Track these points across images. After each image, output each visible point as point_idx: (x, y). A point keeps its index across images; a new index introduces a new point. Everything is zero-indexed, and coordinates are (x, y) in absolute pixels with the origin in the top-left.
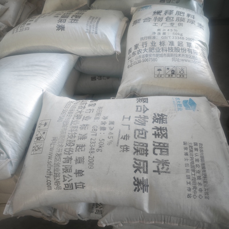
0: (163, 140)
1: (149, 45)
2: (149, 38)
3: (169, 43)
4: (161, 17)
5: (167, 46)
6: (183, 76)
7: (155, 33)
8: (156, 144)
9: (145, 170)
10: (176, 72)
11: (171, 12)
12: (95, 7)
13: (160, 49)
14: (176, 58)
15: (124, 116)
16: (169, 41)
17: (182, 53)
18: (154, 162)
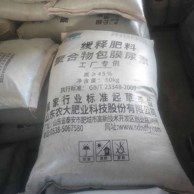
1: (72, 101)
2: (73, 88)
3: (100, 97)
5: (98, 102)
6: (123, 157)
7: (80, 80)
10: (112, 151)
11: (103, 44)
13: (88, 108)
14: (110, 123)
16: (100, 94)
17: (121, 114)
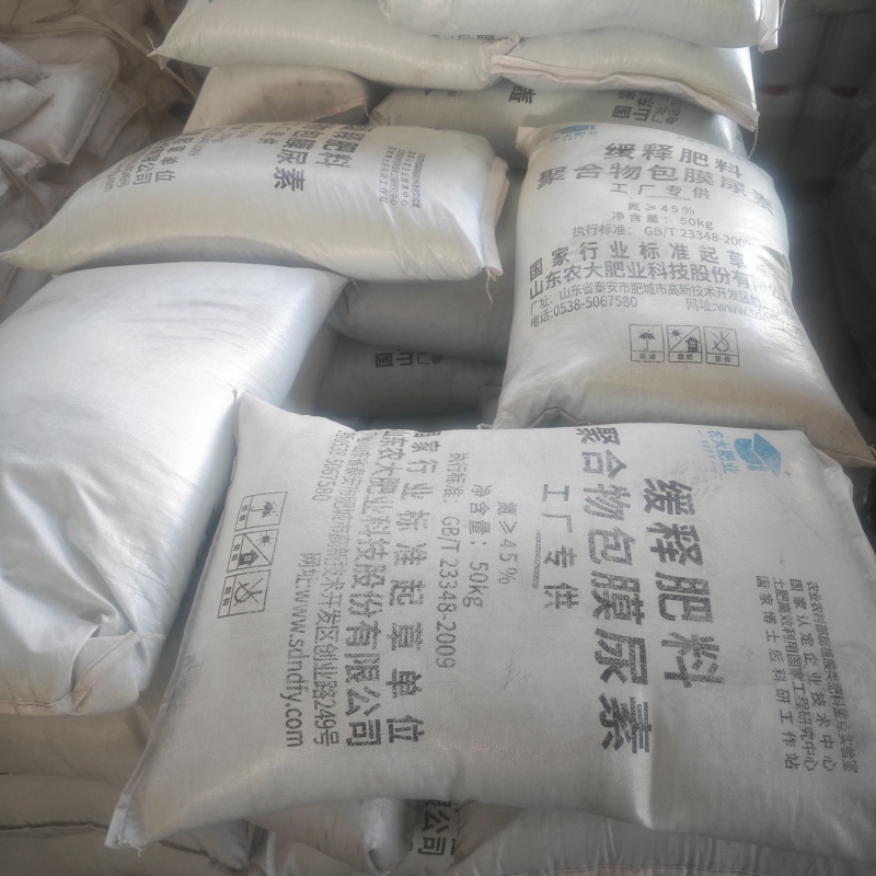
0: (689, 570)
1: (605, 254)
2: (603, 229)
3: (671, 250)
4: (633, 163)
5: (667, 259)
6: (727, 359)
7: (620, 215)
8: (667, 583)
9: (639, 673)
10: (703, 345)
11: (665, 152)
12: (389, 117)
13: (644, 267)
14: (698, 298)
15: (546, 486)
16: (671, 245)
17: (718, 285)
18: (665, 643)
